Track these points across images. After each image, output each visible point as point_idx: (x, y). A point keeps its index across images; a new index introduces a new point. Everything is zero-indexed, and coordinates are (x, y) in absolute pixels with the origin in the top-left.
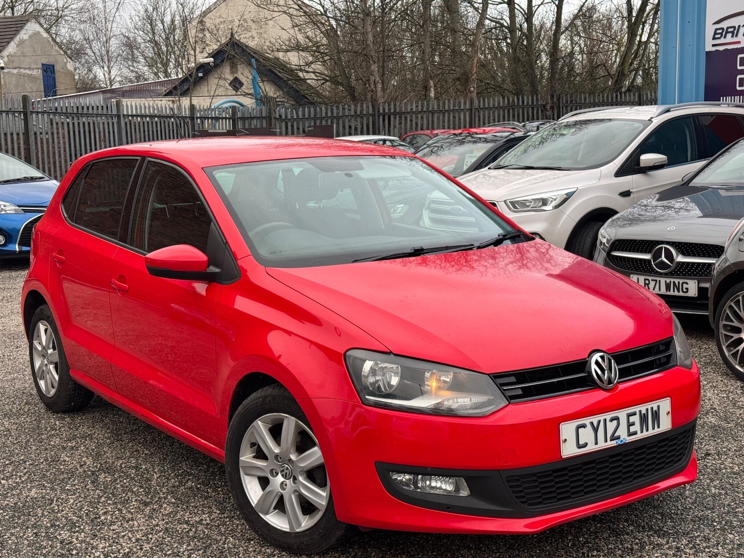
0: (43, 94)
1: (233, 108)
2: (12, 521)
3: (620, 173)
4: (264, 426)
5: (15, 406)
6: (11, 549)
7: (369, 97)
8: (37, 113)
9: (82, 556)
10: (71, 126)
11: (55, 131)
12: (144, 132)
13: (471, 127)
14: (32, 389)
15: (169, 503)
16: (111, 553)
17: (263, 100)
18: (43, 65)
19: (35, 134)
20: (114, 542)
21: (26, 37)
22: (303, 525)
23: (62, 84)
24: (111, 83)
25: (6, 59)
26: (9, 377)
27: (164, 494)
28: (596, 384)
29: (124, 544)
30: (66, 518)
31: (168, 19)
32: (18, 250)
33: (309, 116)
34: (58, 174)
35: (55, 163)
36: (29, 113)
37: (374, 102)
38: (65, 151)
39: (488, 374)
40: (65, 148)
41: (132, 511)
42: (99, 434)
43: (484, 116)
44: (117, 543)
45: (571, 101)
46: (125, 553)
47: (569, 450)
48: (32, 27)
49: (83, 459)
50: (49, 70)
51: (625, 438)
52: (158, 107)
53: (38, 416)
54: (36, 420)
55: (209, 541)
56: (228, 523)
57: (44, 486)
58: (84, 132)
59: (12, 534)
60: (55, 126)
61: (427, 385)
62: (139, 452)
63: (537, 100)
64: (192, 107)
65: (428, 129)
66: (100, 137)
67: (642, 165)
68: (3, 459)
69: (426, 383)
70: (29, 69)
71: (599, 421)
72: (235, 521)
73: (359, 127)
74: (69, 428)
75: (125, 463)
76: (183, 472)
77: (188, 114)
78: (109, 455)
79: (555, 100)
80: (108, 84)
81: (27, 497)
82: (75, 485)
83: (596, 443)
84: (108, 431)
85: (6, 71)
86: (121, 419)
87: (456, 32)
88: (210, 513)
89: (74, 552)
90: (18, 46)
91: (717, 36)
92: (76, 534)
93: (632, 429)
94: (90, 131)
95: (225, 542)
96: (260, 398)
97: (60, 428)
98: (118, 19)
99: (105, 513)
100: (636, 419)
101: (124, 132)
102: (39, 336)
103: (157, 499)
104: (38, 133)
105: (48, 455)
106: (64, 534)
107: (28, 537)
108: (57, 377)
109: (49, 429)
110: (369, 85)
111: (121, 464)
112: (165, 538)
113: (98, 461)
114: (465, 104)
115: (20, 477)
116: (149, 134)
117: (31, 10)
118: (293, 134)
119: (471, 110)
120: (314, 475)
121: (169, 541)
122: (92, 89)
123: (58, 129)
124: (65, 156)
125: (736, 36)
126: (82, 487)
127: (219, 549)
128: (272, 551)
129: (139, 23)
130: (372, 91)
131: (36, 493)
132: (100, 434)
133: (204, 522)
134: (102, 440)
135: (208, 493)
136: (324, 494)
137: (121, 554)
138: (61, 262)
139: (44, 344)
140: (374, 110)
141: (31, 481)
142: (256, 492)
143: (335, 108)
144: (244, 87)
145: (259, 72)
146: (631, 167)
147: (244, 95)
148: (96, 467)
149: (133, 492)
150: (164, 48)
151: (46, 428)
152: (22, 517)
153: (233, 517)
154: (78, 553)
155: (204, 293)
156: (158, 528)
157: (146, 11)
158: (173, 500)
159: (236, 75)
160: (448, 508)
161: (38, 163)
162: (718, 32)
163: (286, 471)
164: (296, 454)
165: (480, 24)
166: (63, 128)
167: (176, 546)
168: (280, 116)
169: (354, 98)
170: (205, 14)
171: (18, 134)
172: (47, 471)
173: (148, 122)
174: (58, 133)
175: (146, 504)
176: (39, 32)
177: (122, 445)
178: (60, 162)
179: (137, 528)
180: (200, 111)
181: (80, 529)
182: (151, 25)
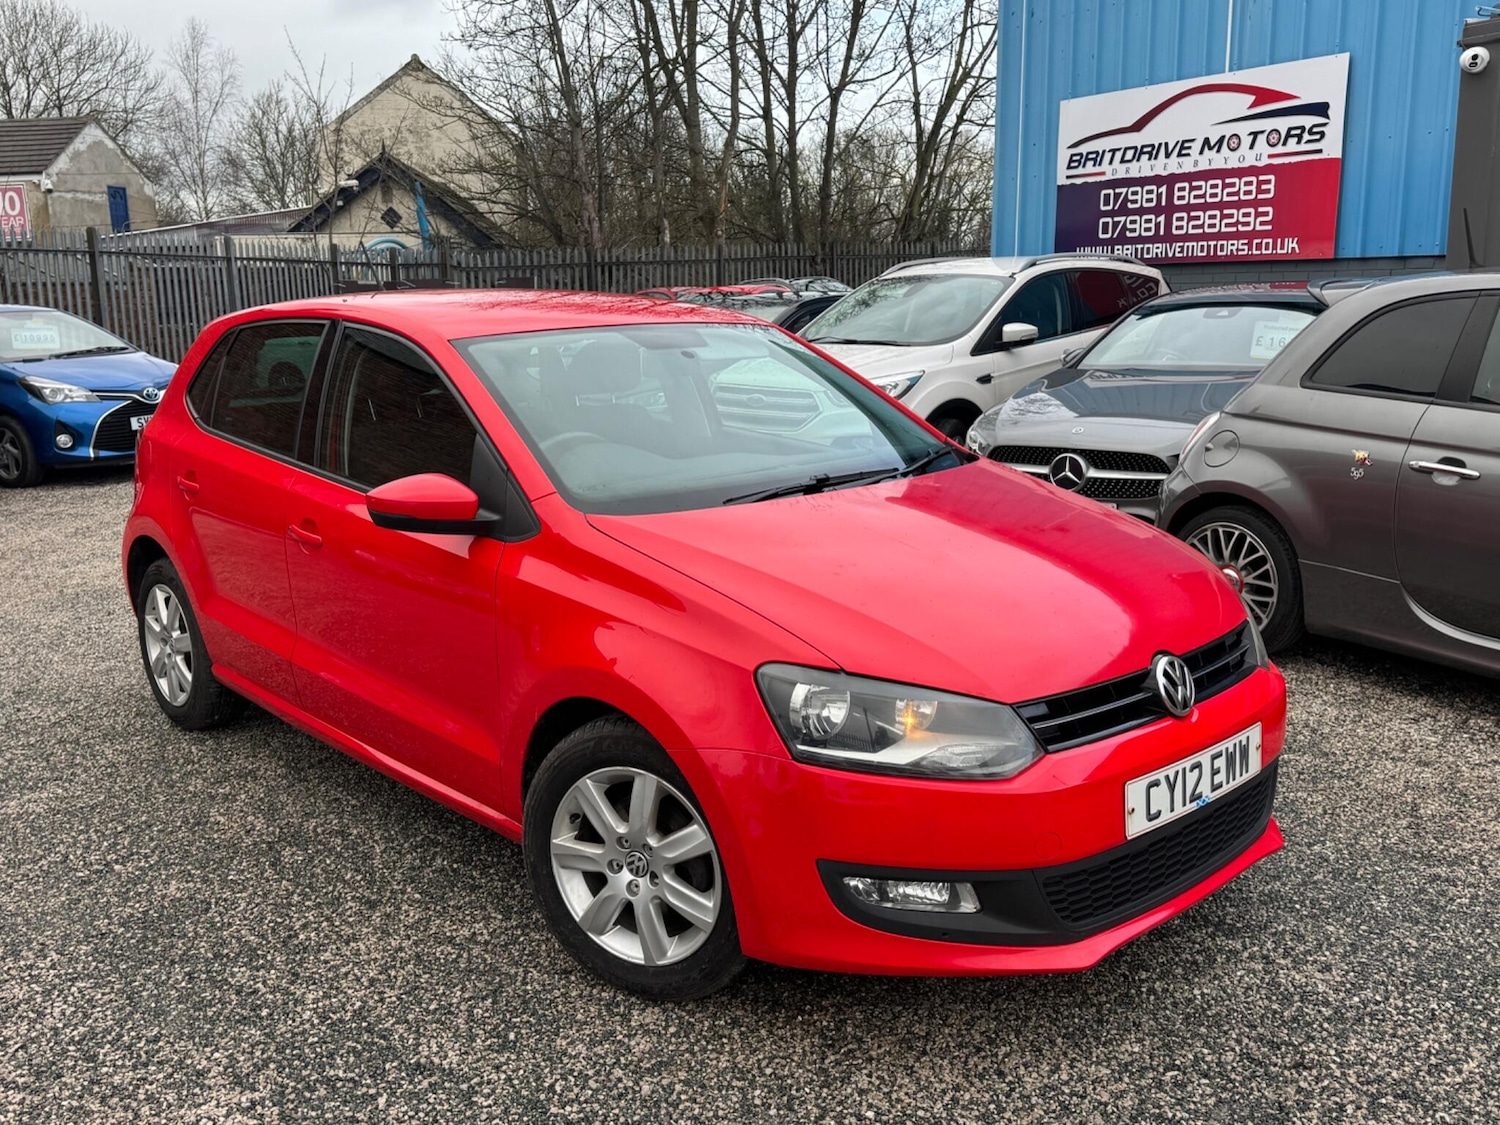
0: (110, 228)
1: (392, 251)
2: (144, 948)
3: (979, 349)
4: (598, 789)
5: (119, 719)
6: (148, 1010)
7: (582, 239)
8: (110, 254)
9: (279, 1019)
10: (160, 273)
11: (137, 281)
12: (266, 282)
13: (719, 284)
14: (143, 688)
15: (412, 902)
16: (330, 1011)
17: (432, 241)
18: (109, 187)
19: (108, 284)
20: (331, 988)
21: (83, 147)
22: (669, 954)
23: (137, 213)
24: (207, 214)
25: (55, 178)
26: (103, 666)
27: (399, 884)
28: (1166, 709)
29: (350, 991)
30: (239, 940)
31: (283, 128)
32: (92, 455)
33: (500, 263)
34: (143, 343)
35: (137, 326)
36: (97, 254)
37: (588, 245)
38: (152, 309)
39: (1010, 705)
40: (151, 305)
41: (351, 919)
42: (266, 769)
43: (736, 270)
44: (337, 988)
45: (848, 252)
46: (355, 1011)
47: (1137, 826)
48: (91, 134)
49: (249, 818)
50: (118, 196)
51: (1209, 795)
52: (285, 248)
53: (160, 737)
54: (156, 744)
55: (498, 979)
56: (522, 939)
57: (190, 875)
58: (180, 281)
59: (147, 978)
60: (136, 273)
61: (899, 723)
62: (341, 803)
63: (804, 250)
64: (334, 248)
65: (662, 286)
66: (202, 289)
67: (1006, 339)
68: (111, 821)
69: (897, 719)
70: (89, 192)
71: (1177, 772)
72: (532, 934)
73: (568, 281)
74: (215, 759)
75: (322, 825)
76: (423, 840)
77: (328, 257)
78: (291, 809)
79: (827, 250)
80: (204, 215)
81: (164, 897)
82: (243, 871)
83: (1172, 810)
84: (281, 763)
85: (55, 194)
86: (299, 740)
87: (696, 154)
88: (487, 919)
89: (265, 1012)
90: (71, 159)
91: (1073, 165)
92: (260, 973)
93: (1218, 779)
94: (187, 281)
95: (524, 978)
96: (589, 741)
97: (199, 760)
98: (215, 125)
99: (304, 927)
100: (1221, 763)
101: (237, 282)
102: (155, 608)
103: (388, 894)
104: (112, 284)
105: (188, 811)
106: (240, 975)
107: (177, 982)
108: (189, 676)
109: (181, 761)
110: (582, 223)
111: (315, 828)
112: (420, 976)
113: (275, 820)
114: (711, 252)
115: (146, 857)
116: (272, 286)
117: (87, 111)
118: (477, 287)
119: (719, 261)
120: (692, 872)
121: (427, 982)
122: (182, 222)
123: (140, 277)
124: (152, 317)
125: (1100, 164)
126: (256, 876)
127: (519, 996)
128: (612, 994)
129: (244, 133)
130: (587, 232)
131: (178, 889)
132: (270, 769)
133: (479, 938)
134: (274, 780)
135: (473, 879)
136: (710, 905)
137: (349, 1014)
138: (191, 491)
139: (165, 622)
140: (589, 258)
141: (166, 865)
142: (579, 896)
143: (535, 255)
144: (403, 221)
145: (426, 201)
146: (991, 342)
147: (407, 233)
148: (273, 833)
149: (344, 882)
150: (279, 169)
151: (177, 759)
152: (160, 940)
153: (527, 926)
154: (271, 1015)
155: (464, 553)
156: (403, 954)
157: (253, 116)
158: (417, 896)
159: (390, 205)
160: (945, 934)
161: (112, 326)
162: (1075, 158)
163: (637, 863)
164: (657, 835)
165: (729, 144)
166: (148, 276)
167: (441, 991)
168: (459, 263)
169: (560, 240)
170: (343, 118)
171: (82, 285)
172: (191, 844)
173: (283, 269)
174: (141, 283)
175: (372, 905)
176: (100, 143)
177: (308, 789)
178: (145, 325)
179: (366, 957)
180: (344, 253)
181: (267, 961)
182: (260, 135)
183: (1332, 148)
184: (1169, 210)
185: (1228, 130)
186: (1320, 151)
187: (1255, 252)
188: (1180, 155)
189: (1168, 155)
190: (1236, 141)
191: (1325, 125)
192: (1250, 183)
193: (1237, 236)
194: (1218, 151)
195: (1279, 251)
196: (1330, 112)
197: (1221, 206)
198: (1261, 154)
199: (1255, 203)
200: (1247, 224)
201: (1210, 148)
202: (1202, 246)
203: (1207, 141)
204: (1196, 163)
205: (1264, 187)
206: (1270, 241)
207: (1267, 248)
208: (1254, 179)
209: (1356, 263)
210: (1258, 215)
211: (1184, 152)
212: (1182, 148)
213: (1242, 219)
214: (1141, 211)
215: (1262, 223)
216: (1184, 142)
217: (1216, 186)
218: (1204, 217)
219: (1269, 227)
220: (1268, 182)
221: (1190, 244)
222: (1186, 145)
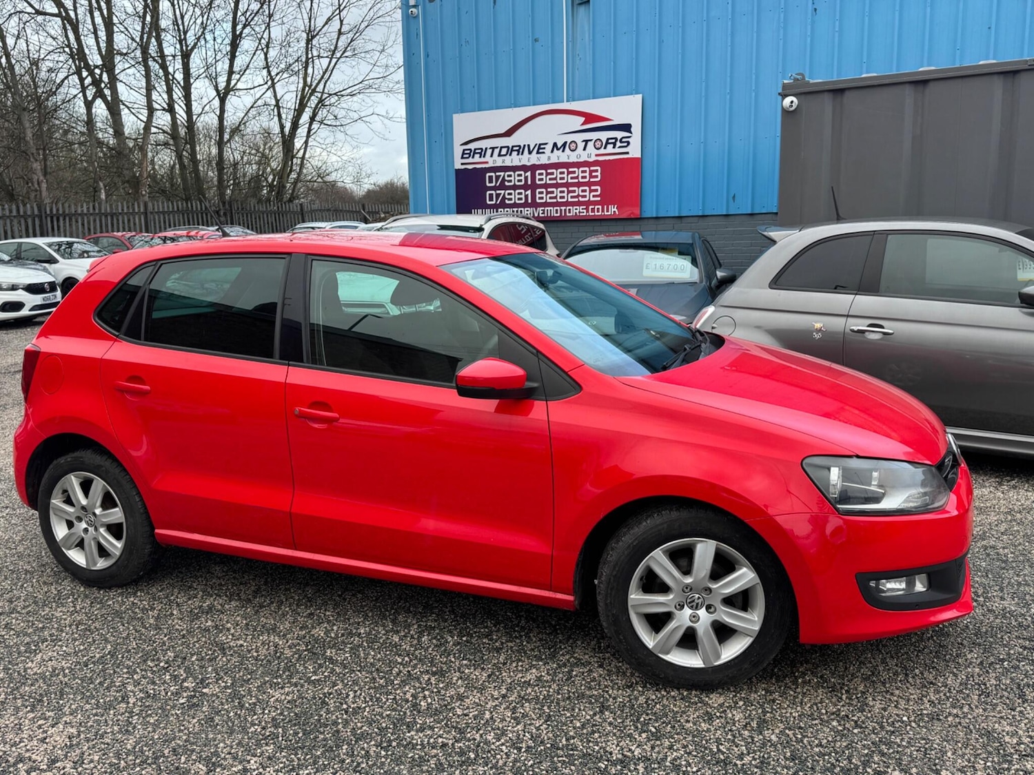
7: (32, 197)
37: (39, 202)
79: (227, 206)
91: (465, 156)
110: (33, 184)
114: (139, 207)
119: (146, 213)
163: (697, 601)
165: (145, 130)
183: (634, 151)
184: (533, 187)
185: (569, 138)
186: (627, 153)
187: (591, 214)
188: (538, 153)
189: (530, 153)
190: (575, 145)
191: (629, 137)
192: (585, 172)
193: (579, 204)
194: (563, 151)
195: (606, 213)
196: (632, 130)
197: (567, 185)
198: (591, 154)
199: (589, 184)
200: (585, 196)
201: (558, 149)
202: (557, 210)
203: (555, 145)
204: (549, 158)
205: (594, 174)
206: (600, 207)
207: (598, 211)
208: (587, 169)
209: (653, 220)
210: (591, 191)
211: (541, 151)
212: (539, 148)
213: (581, 194)
214: (515, 187)
215: (594, 196)
216: (540, 145)
217: (563, 173)
218: (556, 192)
219: (599, 199)
220: (597, 171)
221: (549, 209)
222: (542, 146)
